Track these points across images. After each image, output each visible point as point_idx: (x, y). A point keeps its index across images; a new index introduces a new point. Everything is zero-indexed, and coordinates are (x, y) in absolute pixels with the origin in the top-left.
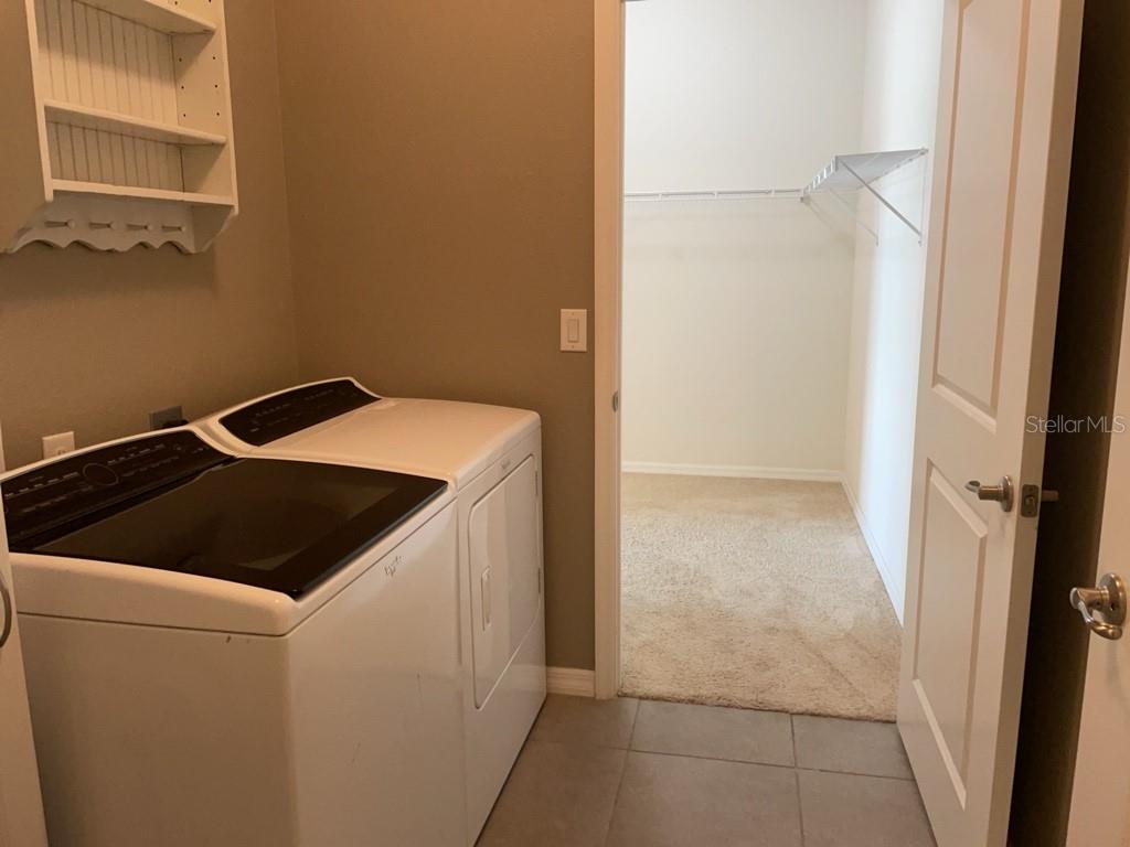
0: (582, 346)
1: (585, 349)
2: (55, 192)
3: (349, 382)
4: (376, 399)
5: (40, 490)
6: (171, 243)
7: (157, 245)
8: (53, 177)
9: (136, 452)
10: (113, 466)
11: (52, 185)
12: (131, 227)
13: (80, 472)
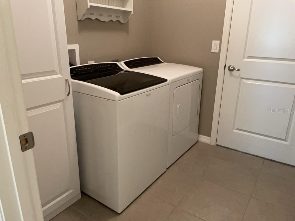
0: (217, 51)
1: (218, 52)
2: (90, 6)
3: (157, 58)
4: (163, 63)
5: (83, 70)
6: (118, 21)
7: (114, 21)
8: (90, 2)
9: (104, 66)
10: (98, 68)
11: (89, 4)
12: (109, 16)
13: (91, 68)
